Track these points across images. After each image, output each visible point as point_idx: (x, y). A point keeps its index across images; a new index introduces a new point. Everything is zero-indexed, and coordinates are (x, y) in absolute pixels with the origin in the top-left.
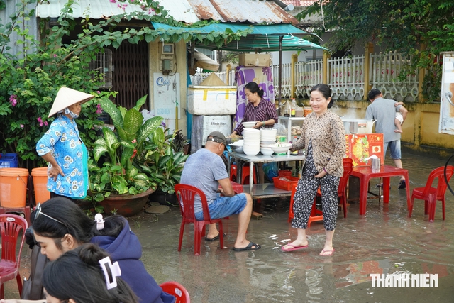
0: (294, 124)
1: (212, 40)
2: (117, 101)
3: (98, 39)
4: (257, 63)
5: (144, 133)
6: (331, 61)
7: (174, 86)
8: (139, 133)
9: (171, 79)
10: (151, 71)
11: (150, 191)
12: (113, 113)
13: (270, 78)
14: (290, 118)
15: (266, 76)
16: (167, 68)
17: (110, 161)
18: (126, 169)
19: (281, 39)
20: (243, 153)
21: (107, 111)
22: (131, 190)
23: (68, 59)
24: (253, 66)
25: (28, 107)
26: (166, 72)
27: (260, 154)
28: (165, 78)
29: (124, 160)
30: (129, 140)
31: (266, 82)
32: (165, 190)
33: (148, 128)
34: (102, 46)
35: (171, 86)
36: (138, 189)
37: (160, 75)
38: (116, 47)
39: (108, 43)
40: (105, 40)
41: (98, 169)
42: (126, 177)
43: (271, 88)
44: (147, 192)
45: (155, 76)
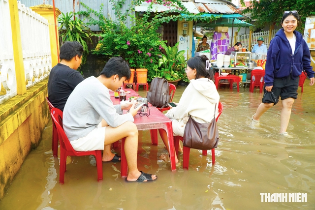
0: (238, 54)
1: (205, 19)
2: (167, 45)
3: (160, 19)
4: (223, 31)
5: (177, 57)
6: (253, 34)
7: (187, 41)
8: (176, 57)
9: (186, 38)
10: (178, 35)
11: (179, 80)
12: (166, 49)
13: (228, 37)
14: (236, 52)
15: (226, 36)
16: (185, 33)
17: (164, 68)
18: (170, 71)
19: (233, 20)
20: (216, 66)
21: (163, 48)
22: (172, 79)
23: (148, 28)
24: (221, 32)
25: (134, 46)
26: (184, 35)
27: (223, 67)
28: (184, 37)
29: (170, 67)
30: (172, 59)
31: (226, 39)
32: (184, 80)
33: (179, 55)
34: (162, 22)
35: (186, 41)
36: (174, 79)
37: (182, 36)
38: (167, 22)
39: (164, 21)
40: (163, 20)
41: (159, 71)
42: (170, 74)
43: (228, 41)
44: (178, 80)
45: (180, 37)
